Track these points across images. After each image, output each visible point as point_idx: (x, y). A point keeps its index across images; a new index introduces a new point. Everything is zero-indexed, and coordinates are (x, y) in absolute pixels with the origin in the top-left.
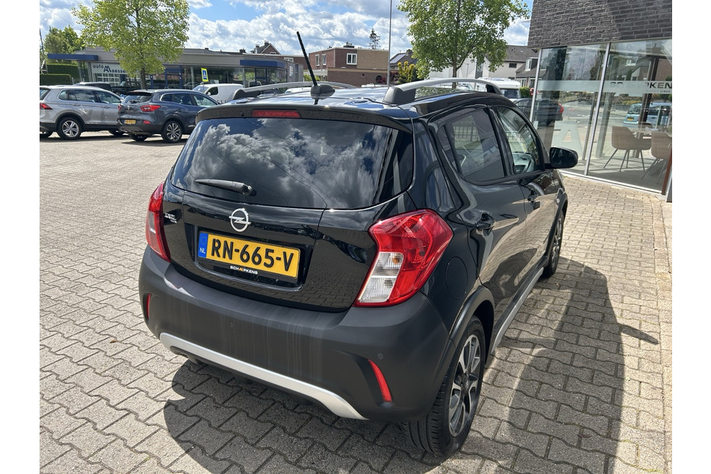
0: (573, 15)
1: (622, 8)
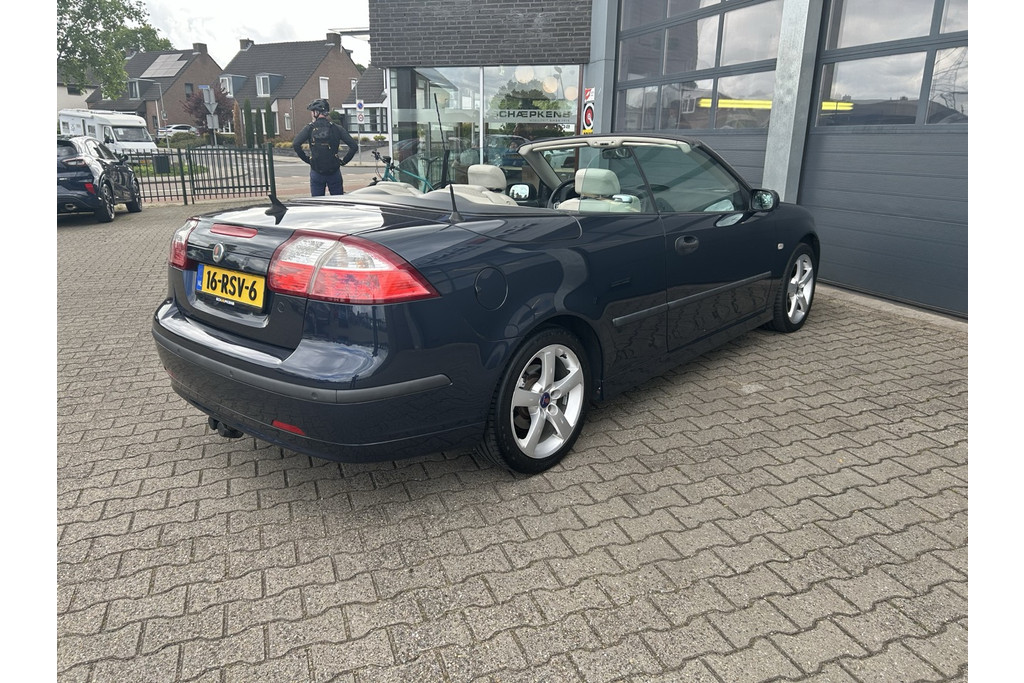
0: (433, 29)
1: (496, 27)
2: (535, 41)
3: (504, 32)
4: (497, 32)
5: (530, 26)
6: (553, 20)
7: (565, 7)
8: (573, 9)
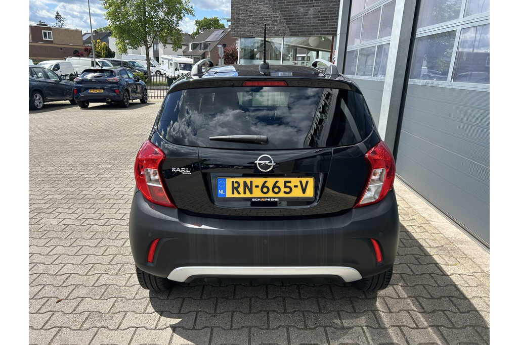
0: (259, 18)
2: (308, 23)
3: (293, 19)
4: (289, 19)
5: (307, 15)
6: (319, 12)
7: (325, 4)
8: (330, 5)
